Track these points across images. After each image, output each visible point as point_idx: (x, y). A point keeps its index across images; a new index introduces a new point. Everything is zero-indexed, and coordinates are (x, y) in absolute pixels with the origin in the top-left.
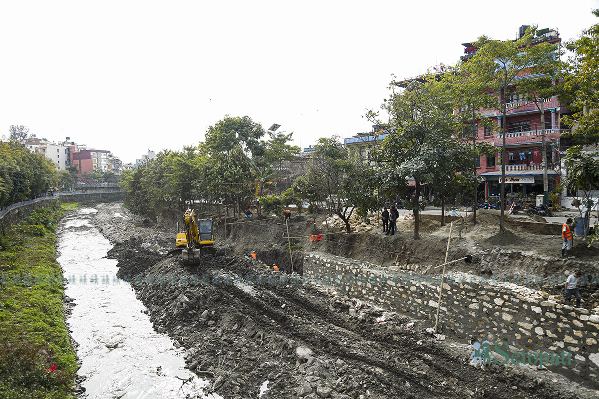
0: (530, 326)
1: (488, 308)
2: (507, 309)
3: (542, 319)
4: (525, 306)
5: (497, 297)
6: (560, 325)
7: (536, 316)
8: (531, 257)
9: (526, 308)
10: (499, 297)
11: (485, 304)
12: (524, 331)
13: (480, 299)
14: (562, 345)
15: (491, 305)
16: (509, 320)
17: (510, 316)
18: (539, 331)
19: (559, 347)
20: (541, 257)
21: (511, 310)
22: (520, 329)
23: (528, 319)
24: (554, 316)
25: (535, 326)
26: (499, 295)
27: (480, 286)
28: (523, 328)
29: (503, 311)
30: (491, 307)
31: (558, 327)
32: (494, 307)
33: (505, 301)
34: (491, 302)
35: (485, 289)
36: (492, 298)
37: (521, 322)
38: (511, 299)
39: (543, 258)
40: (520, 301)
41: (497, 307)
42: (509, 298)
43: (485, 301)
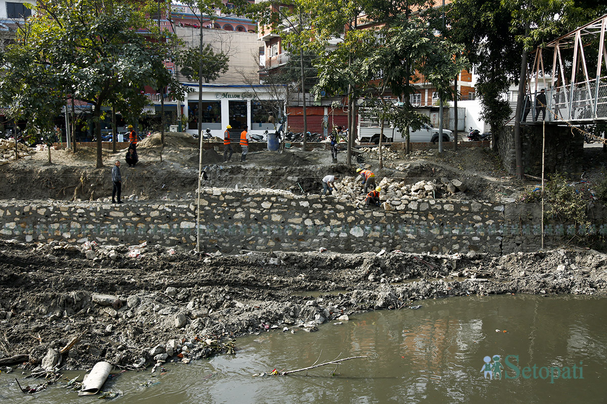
0: (299, 220)
1: (256, 214)
2: (276, 210)
3: (311, 211)
4: (293, 204)
5: (264, 201)
6: (326, 212)
7: (305, 210)
8: (254, 169)
9: (295, 205)
10: (266, 201)
11: (251, 210)
12: (294, 226)
13: (246, 207)
14: (328, 229)
15: (259, 210)
16: (279, 220)
17: (279, 216)
18: (308, 222)
19: (327, 231)
20: (263, 167)
21: (280, 210)
22: (292, 225)
23: (297, 214)
24: (320, 206)
25: (304, 219)
26: (266, 198)
27: (244, 194)
28: (294, 224)
29: (272, 213)
30: (259, 212)
31: (325, 214)
32: (262, 211)
33: (273, 203)
34: (259, 207)
35: (250, 196)
36: (259, 203)
37: (291, 219)
38: (279, 199)
39: (266, 168)
40: (288, 199)
41: (266, 210)
42: (277, 199)
43: (252, 208)
